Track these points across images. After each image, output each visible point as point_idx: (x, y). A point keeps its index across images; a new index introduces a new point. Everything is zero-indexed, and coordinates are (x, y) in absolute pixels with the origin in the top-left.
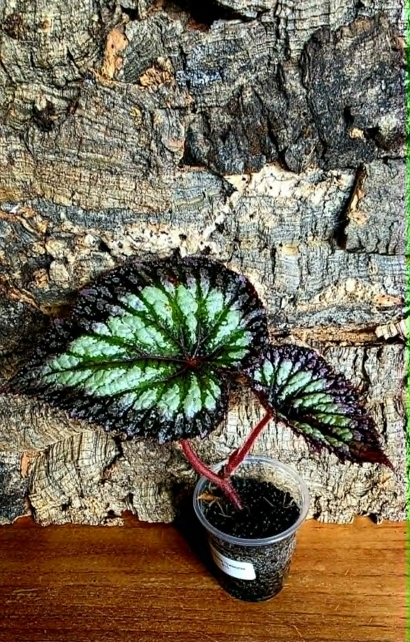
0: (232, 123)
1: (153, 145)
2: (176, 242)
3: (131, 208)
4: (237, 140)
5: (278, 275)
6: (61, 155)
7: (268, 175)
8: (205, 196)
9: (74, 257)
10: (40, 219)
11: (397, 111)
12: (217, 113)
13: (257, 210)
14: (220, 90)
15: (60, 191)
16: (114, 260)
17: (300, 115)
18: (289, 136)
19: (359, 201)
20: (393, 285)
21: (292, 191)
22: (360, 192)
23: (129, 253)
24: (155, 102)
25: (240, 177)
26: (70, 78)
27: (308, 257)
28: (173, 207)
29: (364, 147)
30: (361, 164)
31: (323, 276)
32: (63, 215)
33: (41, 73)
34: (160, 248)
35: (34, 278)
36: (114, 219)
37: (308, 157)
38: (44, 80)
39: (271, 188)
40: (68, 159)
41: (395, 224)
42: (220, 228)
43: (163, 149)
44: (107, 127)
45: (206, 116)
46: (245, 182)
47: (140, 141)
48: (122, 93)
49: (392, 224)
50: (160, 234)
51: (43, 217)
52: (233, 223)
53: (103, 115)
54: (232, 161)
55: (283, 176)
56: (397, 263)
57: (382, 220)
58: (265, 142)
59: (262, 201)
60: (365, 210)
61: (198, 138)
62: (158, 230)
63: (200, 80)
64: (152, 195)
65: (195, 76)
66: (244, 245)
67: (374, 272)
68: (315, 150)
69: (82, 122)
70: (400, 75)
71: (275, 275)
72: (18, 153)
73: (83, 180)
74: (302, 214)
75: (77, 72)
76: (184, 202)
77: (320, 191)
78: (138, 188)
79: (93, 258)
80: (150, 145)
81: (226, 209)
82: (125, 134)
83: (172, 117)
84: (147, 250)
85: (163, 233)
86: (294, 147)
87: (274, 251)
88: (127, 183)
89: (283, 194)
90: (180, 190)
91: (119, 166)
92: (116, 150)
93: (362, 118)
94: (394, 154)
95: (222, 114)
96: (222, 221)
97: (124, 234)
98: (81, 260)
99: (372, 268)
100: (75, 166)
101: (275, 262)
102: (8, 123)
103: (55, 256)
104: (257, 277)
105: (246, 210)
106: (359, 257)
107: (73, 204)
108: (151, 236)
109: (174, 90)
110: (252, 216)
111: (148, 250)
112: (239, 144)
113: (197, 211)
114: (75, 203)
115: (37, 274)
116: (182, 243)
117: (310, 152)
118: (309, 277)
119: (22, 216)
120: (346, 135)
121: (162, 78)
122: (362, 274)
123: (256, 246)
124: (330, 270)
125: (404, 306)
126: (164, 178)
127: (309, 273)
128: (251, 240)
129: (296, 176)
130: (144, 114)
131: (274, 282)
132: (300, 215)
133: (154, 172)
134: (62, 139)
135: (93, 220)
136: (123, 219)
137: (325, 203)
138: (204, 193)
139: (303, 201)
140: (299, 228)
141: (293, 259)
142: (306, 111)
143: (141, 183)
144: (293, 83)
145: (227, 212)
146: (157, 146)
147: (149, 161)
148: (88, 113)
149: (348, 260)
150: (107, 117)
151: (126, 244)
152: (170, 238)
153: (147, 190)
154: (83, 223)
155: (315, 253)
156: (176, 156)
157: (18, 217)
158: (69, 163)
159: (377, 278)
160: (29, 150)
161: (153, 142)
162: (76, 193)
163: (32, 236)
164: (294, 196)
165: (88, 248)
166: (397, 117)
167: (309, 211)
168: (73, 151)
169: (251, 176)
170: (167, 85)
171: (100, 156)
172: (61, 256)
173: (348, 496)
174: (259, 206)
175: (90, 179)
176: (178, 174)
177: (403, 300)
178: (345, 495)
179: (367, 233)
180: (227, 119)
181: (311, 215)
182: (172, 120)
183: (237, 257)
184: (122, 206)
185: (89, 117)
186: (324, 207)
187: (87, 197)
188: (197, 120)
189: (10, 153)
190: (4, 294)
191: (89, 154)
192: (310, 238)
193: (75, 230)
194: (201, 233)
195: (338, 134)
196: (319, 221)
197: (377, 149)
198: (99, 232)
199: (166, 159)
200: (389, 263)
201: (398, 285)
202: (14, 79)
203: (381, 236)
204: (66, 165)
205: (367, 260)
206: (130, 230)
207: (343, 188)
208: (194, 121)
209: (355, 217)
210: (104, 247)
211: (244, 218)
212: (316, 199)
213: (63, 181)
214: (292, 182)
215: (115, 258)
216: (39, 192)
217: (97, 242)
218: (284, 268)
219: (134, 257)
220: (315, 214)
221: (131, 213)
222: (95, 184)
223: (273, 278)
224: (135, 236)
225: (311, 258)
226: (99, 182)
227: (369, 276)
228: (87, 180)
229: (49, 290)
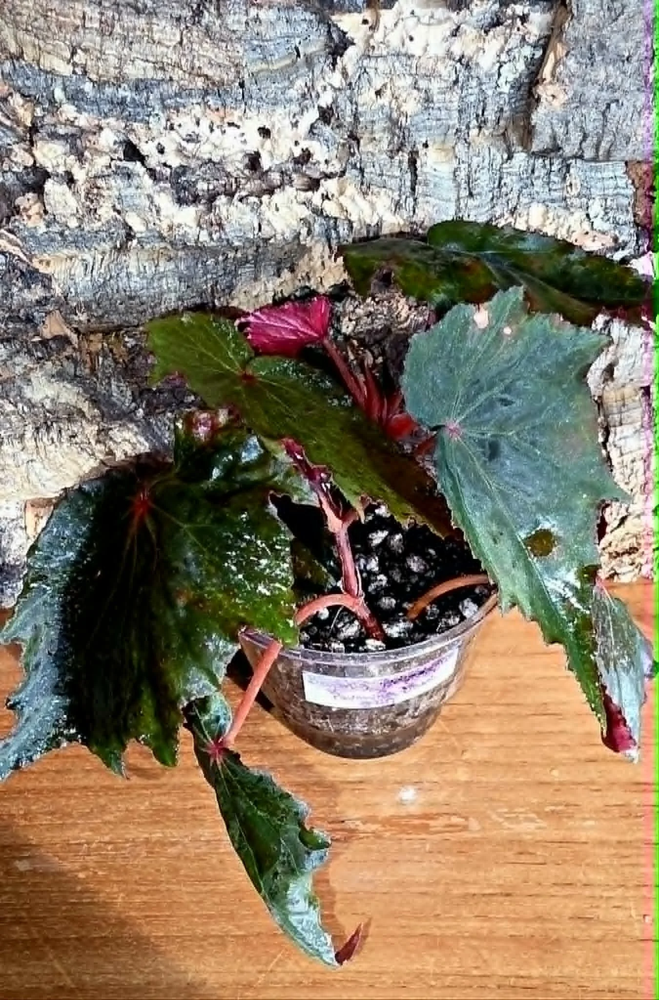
2: (254, 142)
3: (175, 78)
5: (420, 200)
7: (407, 13)
8: (298, 55)
9: (84, 171)
10: (21, 101)
13: (387, 81)
15: (50, 47)
16: (151, 176)
19: (557, 63)
20: (603, 213)
21: (445, 45)
22: (559, 46)
23: (175, 162)
25: (357, 18)
27: (469, 165)
28: (246, 76)
31: (492, 199)
32: (59, 94)
34: (226, 153)
35: (17, 210)
36: (148, 98)
39: (411, 39)
41: (613, 105)
42: (326, 115)
46: (367, 26)
49: (608, 106)
50: (226, 127)
51: (23, 95)
52: (349, 106)
55: (432, 17)
56: (612, 175)
57: (593, 98)
59: (397, 64)
60: (567, 80)
62: (223, 119)
64: (210, 54)
66: (366, 146)
67: (575, 192)
71: (415, 200)
73: (88, 24)
74: (462, 88)
76: (264, 66)
77: (494, 43)
78: (185, 41)
79: (115, 173)
81: (336, 79)
85: (231, 124)
87: (414, 156)
88: (166, 31)
89: (432, 51)
90: (255, 43)
96: (330, 101)
97: (166, 128)
98: (95, 177)
99: (571, 185)
101: (416, 176)
103: (50, 170)
104: (388, 202)
105: (369, 81)
106: (551, 164)
107: (74, 72)
108: (212, 130)
110: (379, 93)
111: (206, 157)
113: (287, 83)
114: (78, 70)
115: (21, 201)
116: (262, 146)
118: (471, 202)
122: (555, 195)
123: (386, 147)
124: (504, 189)
125: (617, 250)
126: (230, 19)
127: (471, 195)
128: (377, 137)
129: (454, 15)
131: (414, 211)
132: (459, 91)
133: (212, 9)
135: (112, 103)
136: (162, 100)
137: (501, 66)
138: (296, 49)
139: (465, 62)
140: (455, 114)
141: (445, 170)
143: (190, 31)
145: (337, 86)
149: (533, 171)
151: (170, 148)
152: (243, 134)
153: (201, 45)
154: (94, 108)
155: (481, 159)
159: (577, 202)
162: (79, 51)
163: (9, 133)
164: (449, 55)
165: (107, 153)
167: (474, 83)
169: (377, 15)
172: (61, 170)
174: (391, 74)
175: (101, 22)
176: (251, 12)
177: (616, 240)
179: (567, 123)
181: (476, 90)
183: (354, 166)
184: (160, 75)
186: (499, 75)
187: (98, 59)
192: (474, 132)
193: (83, 120)
194: (295, 125)
196: (489, 101)
198: (123, 125)
200: (599, 175)
201: (611, 214)
203: (589, 127)
205: (564, 170)
206: (176, 121)
207: (531, 40)
209: (550, 93)
210: (132, 152)
211: (366, 96)
212: (486, 62)
213: (53, 27)
214: (448, 28)
215: (152, 173)
216: (13, 49)
217: (121, 142)
218: (432, 186)
219: (184, 169)
220: (484, 87)
221: (175, 87)
222: (111, 33)
223: (412, 204)
224: (184, 132)
225: (474, 168)
226: (117, 29)
227: (565, 199)
228: (96, 25)
229: (45, 230)
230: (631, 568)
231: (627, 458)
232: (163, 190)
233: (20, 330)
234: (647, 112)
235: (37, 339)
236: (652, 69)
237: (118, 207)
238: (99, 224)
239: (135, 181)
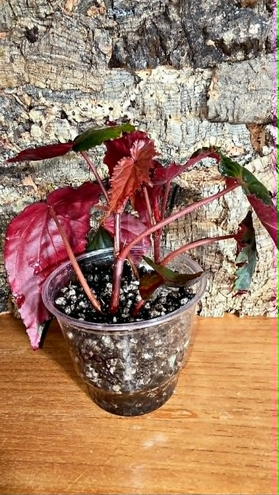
0: (140, 40)
1: (94, 50)
2: (107, 112)
3: (80, 89)
4: (142, 49)
5: (168, 134)
6: (41, 56)
7: (161, 70)
8: (124, 86)
9: (46, 121)
10: (27, 96)
11: (233, 30)
12: (131, 35)
13: (155, 92)
14: (133, 20)
15: (39, 79)
16: (70, 124)
17: (177, 32)
18: (172, 45)
19: (214, 84)
20: (239, 140)
21: (175, 81)
22: (215, 79)
23: (79, 120)
24: (95, 24)
25: (145, 73)
26: (48, 13)
28: (106, 92)
29: (216, 53)
30: (215, 64)
31: (196, 135)
32: (40, 94)
33: (32, 11)
34: (97, 115)
35: (21, 137)
36: (70, 96)
37: (184, 58)
38: (34, 15)
39: (163, 78)
40: (45, 59)
41: (237, 99)
43: (100, 52)
44: (68, 39)
45: (125, 38)
46: (148, 76)
47: (86, 49)
48: (76, 19)
49: (235, 99)
50: (97, 107)
51: (28, 94)
52: (141, 99)
53: (65, 32)
54: (140, 61)
55: (170, 72)
56: (241, 128)
57: (229, 96)
58: (158, 49)
59: (158, 86)
60: (219, 90)
61: (121, 50)
62: (96, 103)
63: (121, 14)
64: (93, 81)
65: (119, 12)
66: (148, 116)
67: (227, 132)
68: (188, 54)
69: (53, 37)
70: (233, 9)
71: (166, 134)
72: (16, 56)
73: (53, 71)
74: (181, 94)
75: (52, 9)
76: (112, 90)
77: (192, 80)
78: (84, 77)
79: (57, 122)
80: (92, 50)
81: (137, 91)
82: (78, 44)
83: (104, 33)
84: (90, 117)
85: (99, 105)
86: (175, 51)
87: (166, 120)
88: (78, 74)
89: (170, 82)
90: (109, 81)
91: (74, 63)
92: (72, 53)
93: (214, 34)
94: (234, 58)
95: (134, 35)
96: (134, 98)
97: (76, 106)
98: (49, 123)
99: (225, 130)
100: (48, 63)
101: (167, 127)
102: (11, 39)
103: (34, 121)
104: (156, 135)
105: (148, 92)
106: (217, 124)
107: (46, 87)
108: (92, 107)
109: (106, 18)
110: (151, 96)
112: (144, 51)
114: (48, 87)
115: (23, 134)
116: (110, 113)
117: (184, 54)
118: (187, 136)
119: (16, 94)
120: (205, 44)
121: (99, 11)
122: (219, 134)
123: (155, 116)
124: (200, 132)
125: (246, 155)
126: (100, 70)
127: (187, 134)
128: (152, 113)
129: (177, 71)
130: (88, 32)
131: (166, 138)
133: (94, 67)
134: (42, 47)
135: (58, 97)
136: (75, 96)
137: (194, 87)
138: (124, 84)
139: (182, 85)
140: (180, 103)
141: (178, 125)
142: (181, 30)
143: (86, 74)
144: (173, 14)
145: (137, 93)
146: (96, 50)
147: (91, 61)
148: (57, 31)
149: (211, 127)
150: (68, 33)
151: (77, 113)
152: (103, 109)
153: (90, 78)
154: (52, 100)
155: (190, 122)
156: (107, 57)
157: (14, 95)
158: (45, 61)
159: (228, 136)
160: (22, 54)
161: (93, 47)
162: (49, 80)
163: (22, 108)
164: (176, 83)
165: (54, 115)
166: (233, 33)
167: (185, 92)
168: (48, 54)
169: (151, 72)
170: (102, 15)
171: (63, 57)
172: (38, 121)
173: (219, 293)
174: (156, 89)
175: (57, 71)
176: (108, 72)
177: (245, 150)
178: (217, 293)
179: (220, 105)
180: (137, 38)
181: (187, 95)
182: (105, 35)
184: (75, 88)
185: (58, 33)
186: (194, 90)
187: (55, 82)
188: (120, 41)
189: (12, 55)
190: (3, 146)
191: (57, 56)
192: (188, 113)
193: (48, 103)
194: (122, 106)
195: (200, 44)
196: (192, 100)
197: (223, 55)
198: (61, 104)
199: (101, 58)
200: (236, 128)
201: (242, 141)
202: (16, 15)
203: (229, 107)
204: (43, 62)
205: (223, 126)
206: (79, 103)
207: (205, 78)
208: (118, 41)
209: (213, 94)
210: (64, 115)
211: (147, 96)
212: (190, 85)
213: (41, 72)
214: (176, 75)
215: (70, 122)
216: (27, 80)
217: (60, 111)
218: (172, 130)
219: (82, 123)
220: (189, 94)
221: (80, 92)
222: (60, 74)
223: (165, 136)
224: (82, 107)
225: (188, 125)
226: (62, 73)
227: (223, 135)
228: (55, 72)
229: (30, 144)
230: (274, 308)
231: (264, 249)
232: (73, 129)
233: (15, 181)
234: (249, 101)
235: (21, 185)
236: (249, 86)
237: (57, 134)
238: (49, 141)
239: (63, 124)
